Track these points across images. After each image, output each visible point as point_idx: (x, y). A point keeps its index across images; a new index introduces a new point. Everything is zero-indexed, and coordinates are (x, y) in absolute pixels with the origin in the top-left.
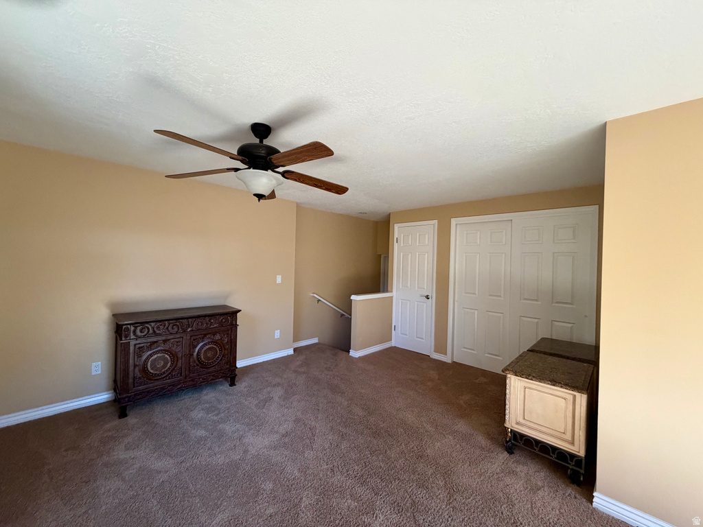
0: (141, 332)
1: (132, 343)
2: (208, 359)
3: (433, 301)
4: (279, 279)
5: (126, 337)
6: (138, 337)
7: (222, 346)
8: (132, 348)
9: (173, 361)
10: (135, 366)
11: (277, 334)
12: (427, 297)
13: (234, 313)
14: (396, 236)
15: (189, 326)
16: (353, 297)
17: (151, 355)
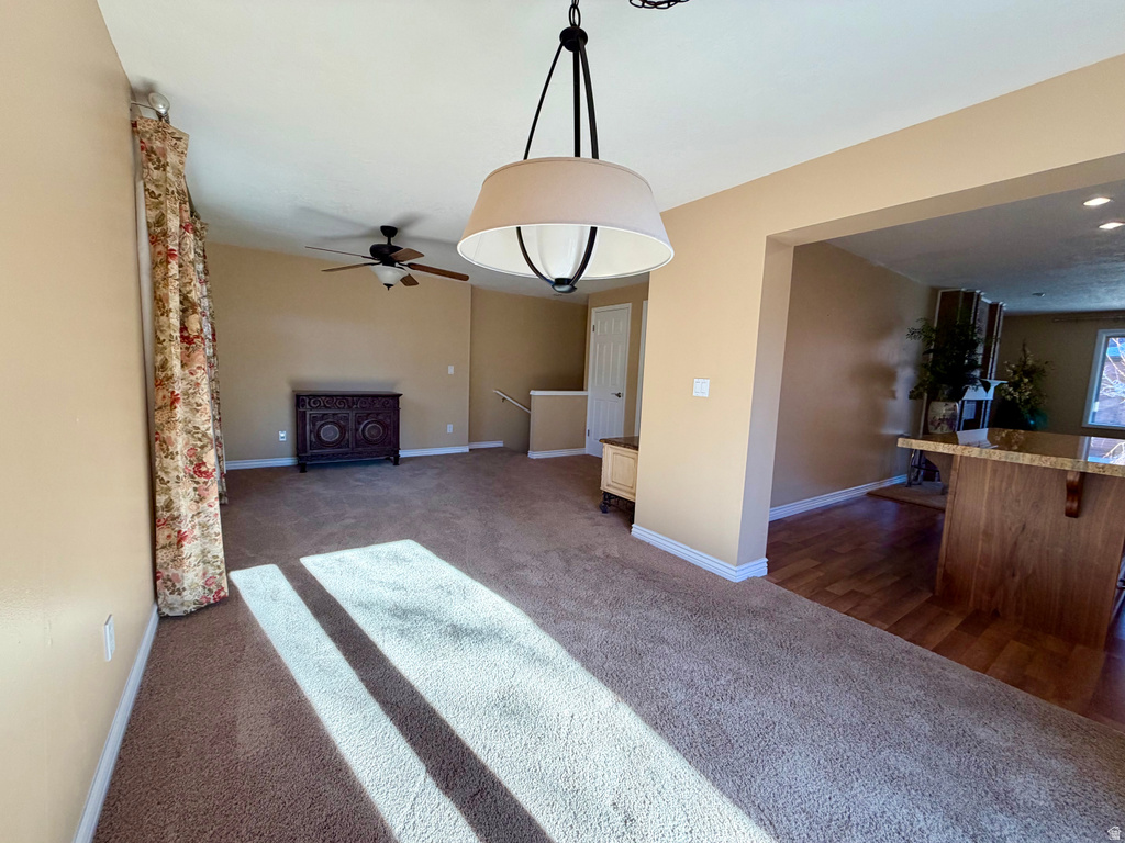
0: (314, 403)
1: (308, 413)
2: (372, 436)
3: (623, 399)
4: (451, 370)
5: (303, 406)
6: (312, 408)
7: (385, 427)
8: (308, 416)
9: (341, 433)
10: (311, 432)
11: (450, 429)
12: (619, 395)
13: (396, 397)
14: (593, 323)
15: (353, 404)
16: (532, 393)
17: (323, 425)
